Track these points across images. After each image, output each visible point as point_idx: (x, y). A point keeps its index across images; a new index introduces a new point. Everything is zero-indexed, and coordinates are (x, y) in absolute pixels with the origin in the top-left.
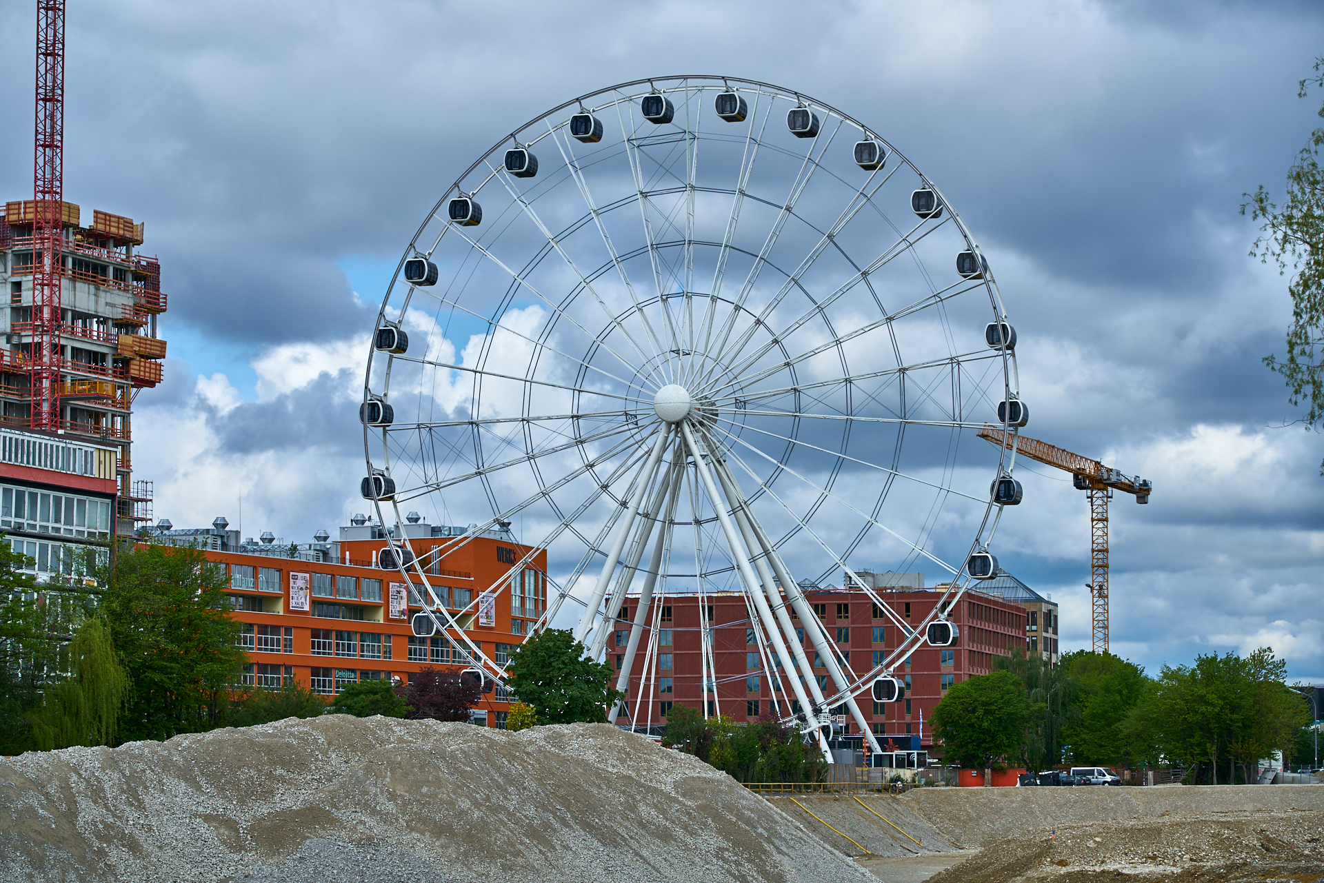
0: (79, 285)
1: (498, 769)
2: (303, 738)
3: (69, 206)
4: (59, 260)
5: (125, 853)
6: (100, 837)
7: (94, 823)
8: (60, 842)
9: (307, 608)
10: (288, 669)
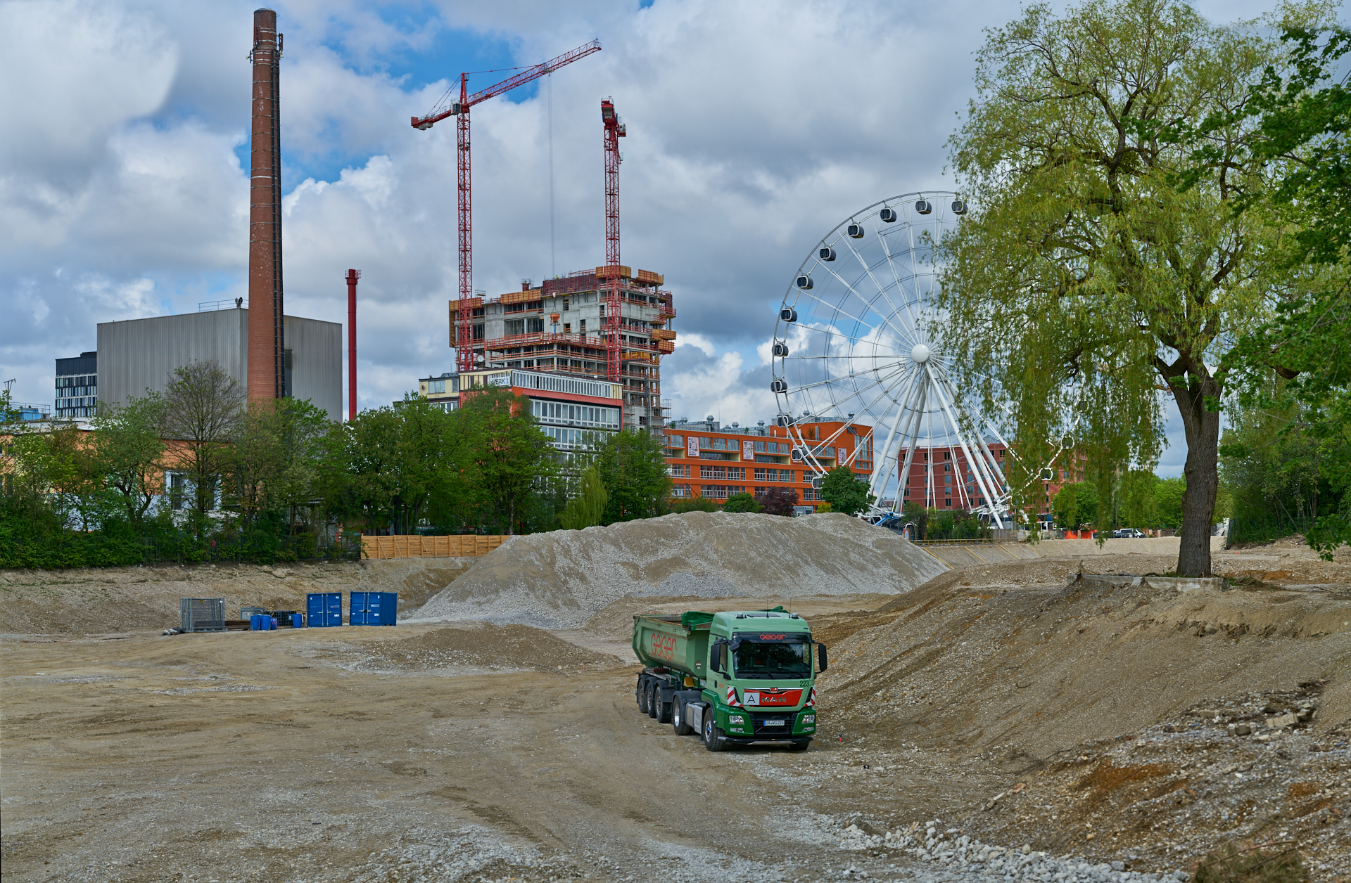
0: (632, 306)
1: (775, 537)
2: (676, 523)
3: (626, 268)
4: (622, 294)
5: (578, 582)
6: (565, 574)
7: (564, 567)
8: (544, 577)
9: (752, 458)
10: (743, 488)
